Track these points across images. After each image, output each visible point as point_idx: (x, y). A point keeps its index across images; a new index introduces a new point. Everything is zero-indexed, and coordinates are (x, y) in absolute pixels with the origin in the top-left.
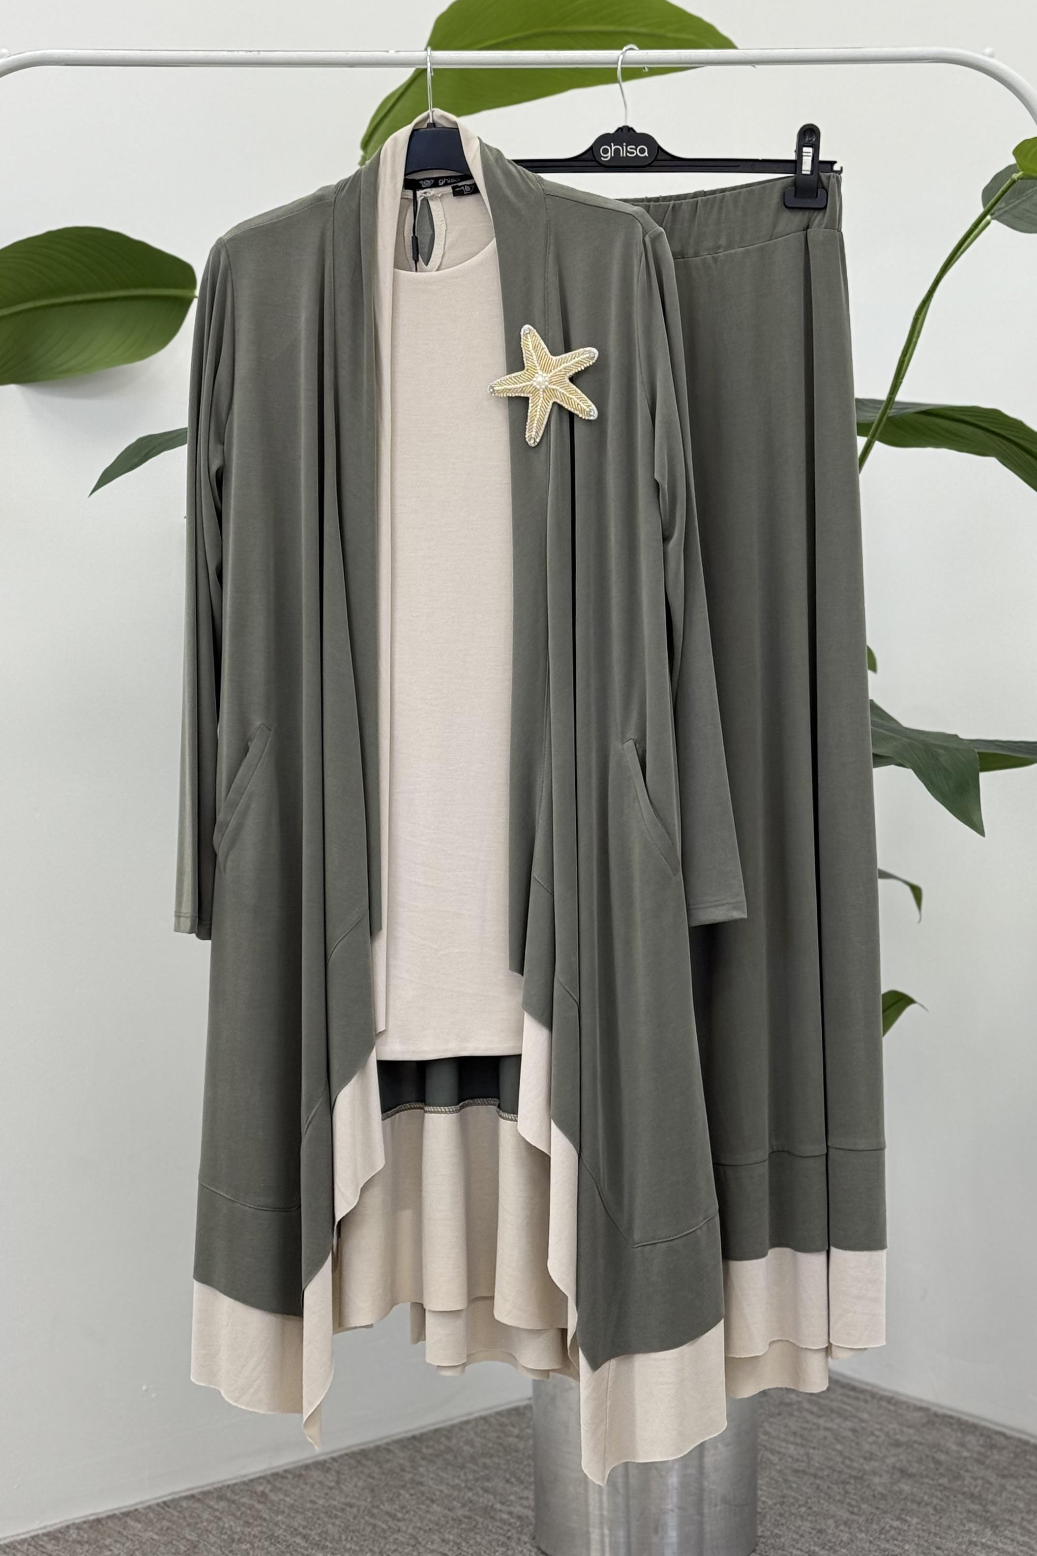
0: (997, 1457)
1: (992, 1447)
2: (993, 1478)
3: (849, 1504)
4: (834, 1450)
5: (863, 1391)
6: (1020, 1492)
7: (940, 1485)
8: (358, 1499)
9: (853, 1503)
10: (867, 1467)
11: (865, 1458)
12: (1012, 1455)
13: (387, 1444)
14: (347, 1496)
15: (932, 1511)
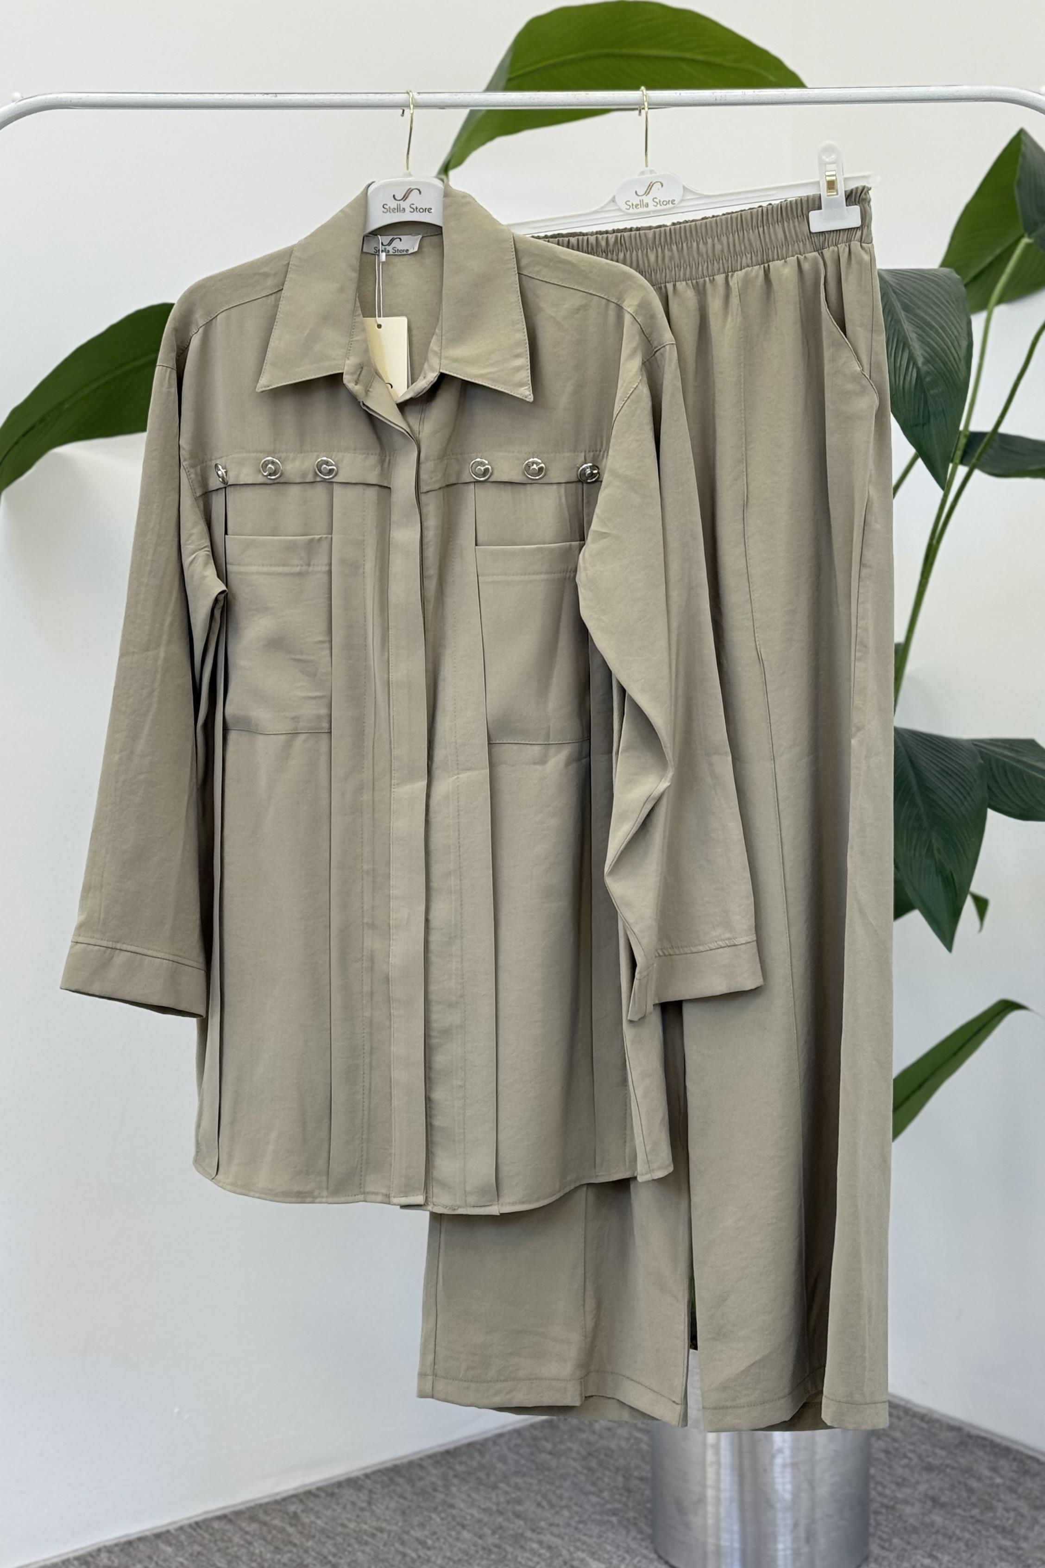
0: (1029, 1485)
8: (389, 1523)
14: (378, 1519)
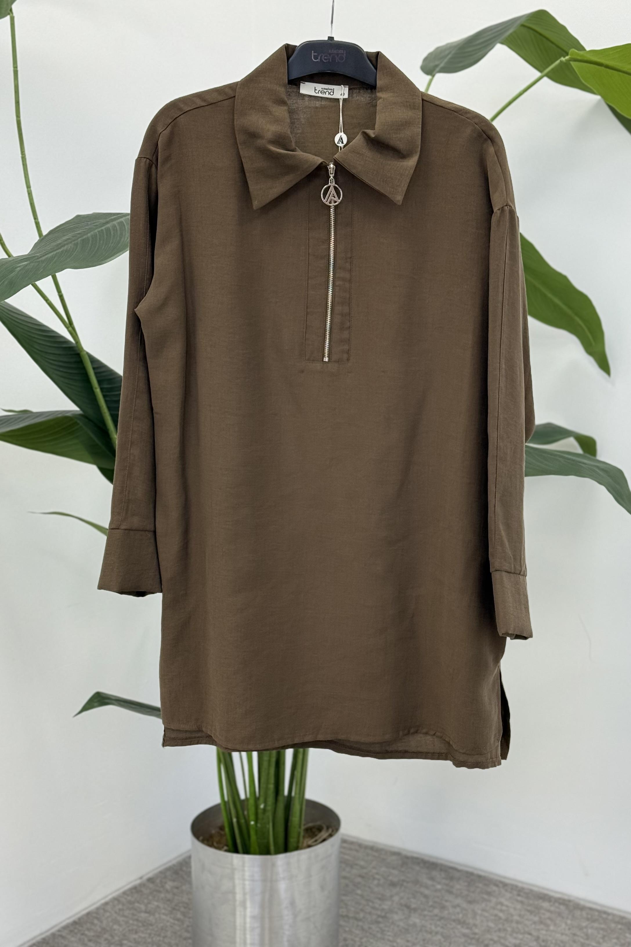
0: (458, 887)
1: (452, 878)
2: (464, 905)
3: (389, 940)
4: (357, 894)
5: (352, 843)
6: (486, 914)
7: (436, 915)
9: (391, 938)
10: (385, 907)
11: (380, 899)
12: (466, 884)
13: (59, 931)
15: (442, 940)
